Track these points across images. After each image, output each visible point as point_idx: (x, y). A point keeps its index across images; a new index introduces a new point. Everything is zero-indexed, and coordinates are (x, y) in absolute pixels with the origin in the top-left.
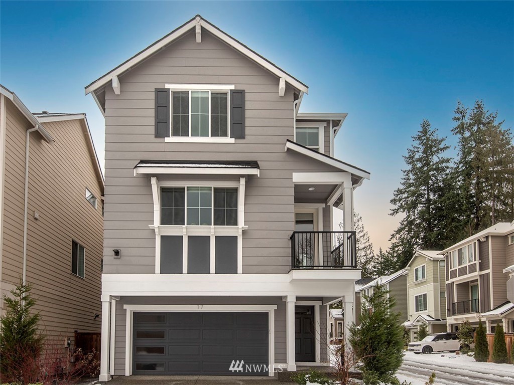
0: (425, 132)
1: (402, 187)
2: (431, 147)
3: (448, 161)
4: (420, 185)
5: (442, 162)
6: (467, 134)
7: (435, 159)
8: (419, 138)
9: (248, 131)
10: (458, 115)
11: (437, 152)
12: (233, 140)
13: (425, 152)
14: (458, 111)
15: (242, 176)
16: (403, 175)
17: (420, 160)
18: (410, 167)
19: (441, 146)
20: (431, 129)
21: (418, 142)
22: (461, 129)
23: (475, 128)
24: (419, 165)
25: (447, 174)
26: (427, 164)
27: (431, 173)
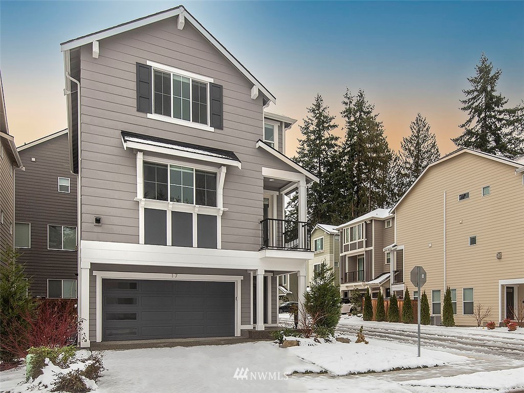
0: (318, 106)
1: (297, 156)
2: (323, 122)
3: (336, 139)
4: (314, 157)
5: (332, 139)
6: (352, 119)
7: (326, 134)
8: (313, 111)
9: (225, 123)
10: (347, 100)
11: (328, 128)
12: (212, 129)
13: (318, 125)
14: (346, 96)
15: (224, 165)
16: (299, 145)
17: (313, 132)
18: (304, 138)
19: (332, 124)
20: (324, 105)
21: (312, 114)
22: (348, 112)
23: (358, 114)
24: (313, 137)
25: (335, 151)
26: (319, 138)
27: (323, 147)
